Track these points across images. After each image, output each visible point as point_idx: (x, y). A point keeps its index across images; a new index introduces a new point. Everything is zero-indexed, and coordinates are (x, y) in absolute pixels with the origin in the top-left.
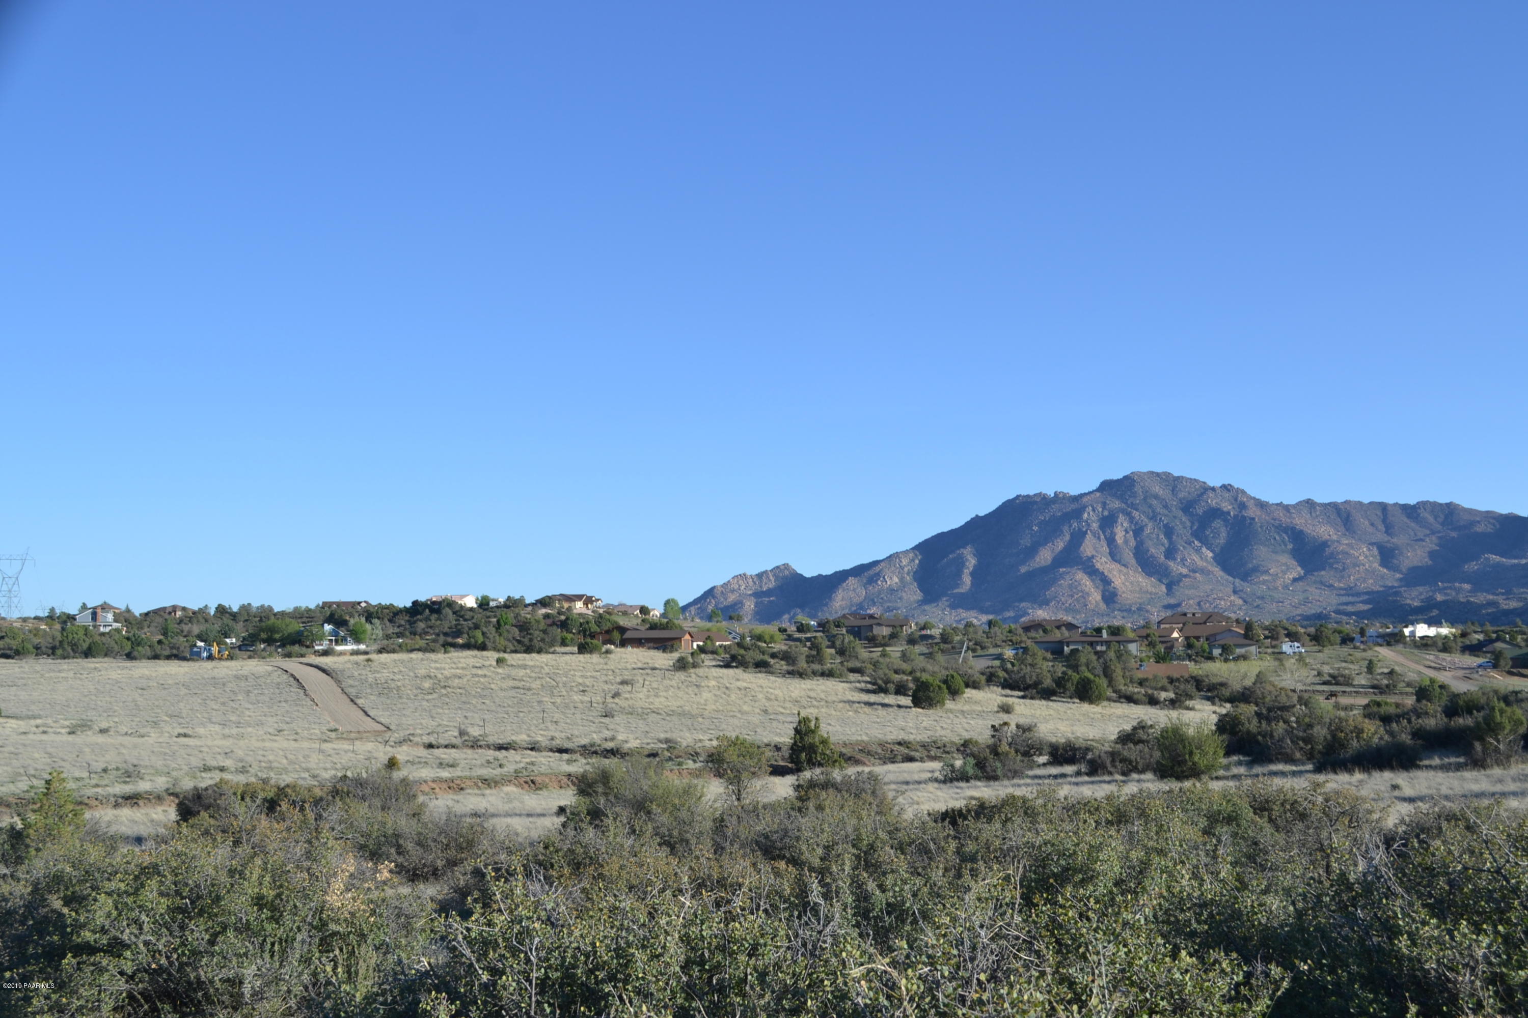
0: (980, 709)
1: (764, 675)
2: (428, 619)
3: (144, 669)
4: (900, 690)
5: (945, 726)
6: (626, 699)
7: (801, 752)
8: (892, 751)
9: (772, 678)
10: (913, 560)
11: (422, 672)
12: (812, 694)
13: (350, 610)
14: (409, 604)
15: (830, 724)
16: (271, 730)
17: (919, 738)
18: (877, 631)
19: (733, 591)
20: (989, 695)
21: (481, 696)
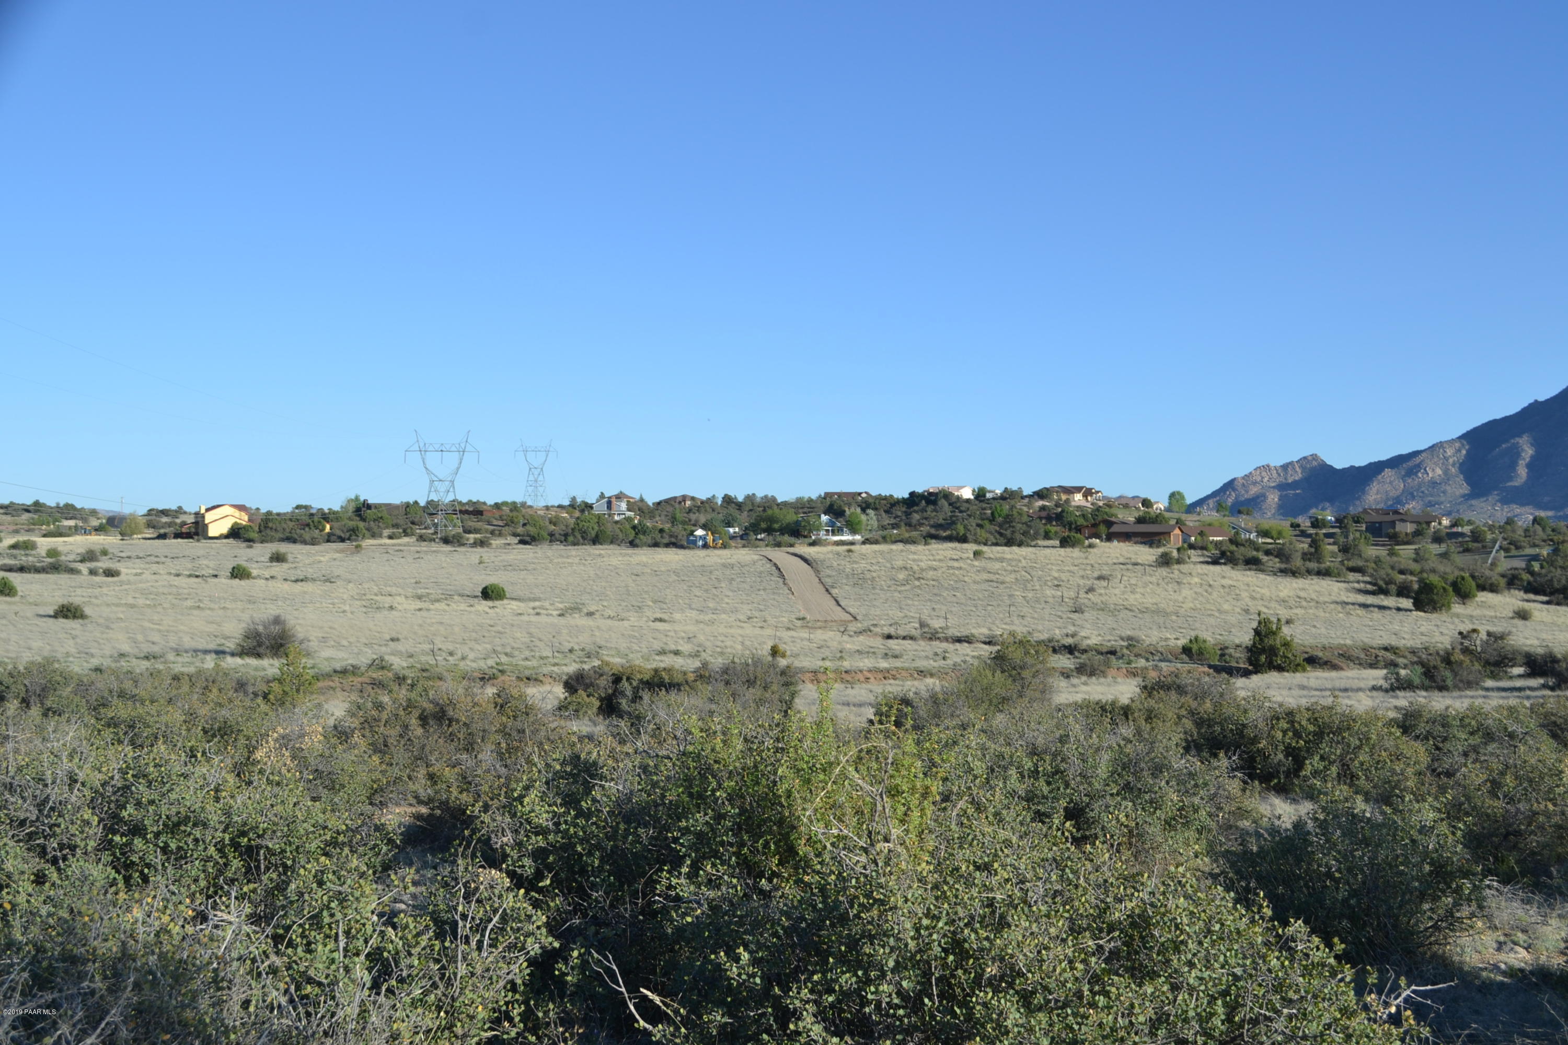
0: (1493, 614)
1: (1253, 573)
2: (924, 510)
3: (645, 557)
4: (1403, 591)
5: (1445, 632)
6: (1101, 595)
7: (1260, 654)
8: (1377, 656)
9: (1262, 576)
10: (1459, 450)
11: (900, 563)
12: (1302, 594)
13: (851, 500)
14: (906, 496)
15: (1315, 626)
16: (742, 617)
17: (1409, 643)
18: (1399, 527)
19: (1255, 483)
20: (1508, 600)
21: (953, 589)
